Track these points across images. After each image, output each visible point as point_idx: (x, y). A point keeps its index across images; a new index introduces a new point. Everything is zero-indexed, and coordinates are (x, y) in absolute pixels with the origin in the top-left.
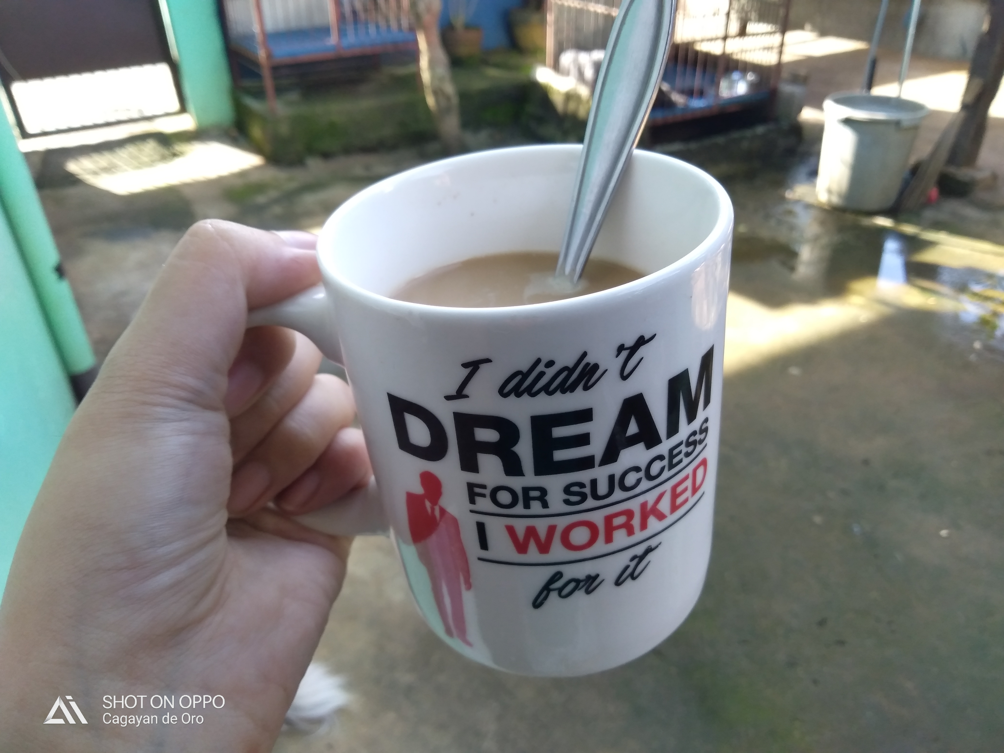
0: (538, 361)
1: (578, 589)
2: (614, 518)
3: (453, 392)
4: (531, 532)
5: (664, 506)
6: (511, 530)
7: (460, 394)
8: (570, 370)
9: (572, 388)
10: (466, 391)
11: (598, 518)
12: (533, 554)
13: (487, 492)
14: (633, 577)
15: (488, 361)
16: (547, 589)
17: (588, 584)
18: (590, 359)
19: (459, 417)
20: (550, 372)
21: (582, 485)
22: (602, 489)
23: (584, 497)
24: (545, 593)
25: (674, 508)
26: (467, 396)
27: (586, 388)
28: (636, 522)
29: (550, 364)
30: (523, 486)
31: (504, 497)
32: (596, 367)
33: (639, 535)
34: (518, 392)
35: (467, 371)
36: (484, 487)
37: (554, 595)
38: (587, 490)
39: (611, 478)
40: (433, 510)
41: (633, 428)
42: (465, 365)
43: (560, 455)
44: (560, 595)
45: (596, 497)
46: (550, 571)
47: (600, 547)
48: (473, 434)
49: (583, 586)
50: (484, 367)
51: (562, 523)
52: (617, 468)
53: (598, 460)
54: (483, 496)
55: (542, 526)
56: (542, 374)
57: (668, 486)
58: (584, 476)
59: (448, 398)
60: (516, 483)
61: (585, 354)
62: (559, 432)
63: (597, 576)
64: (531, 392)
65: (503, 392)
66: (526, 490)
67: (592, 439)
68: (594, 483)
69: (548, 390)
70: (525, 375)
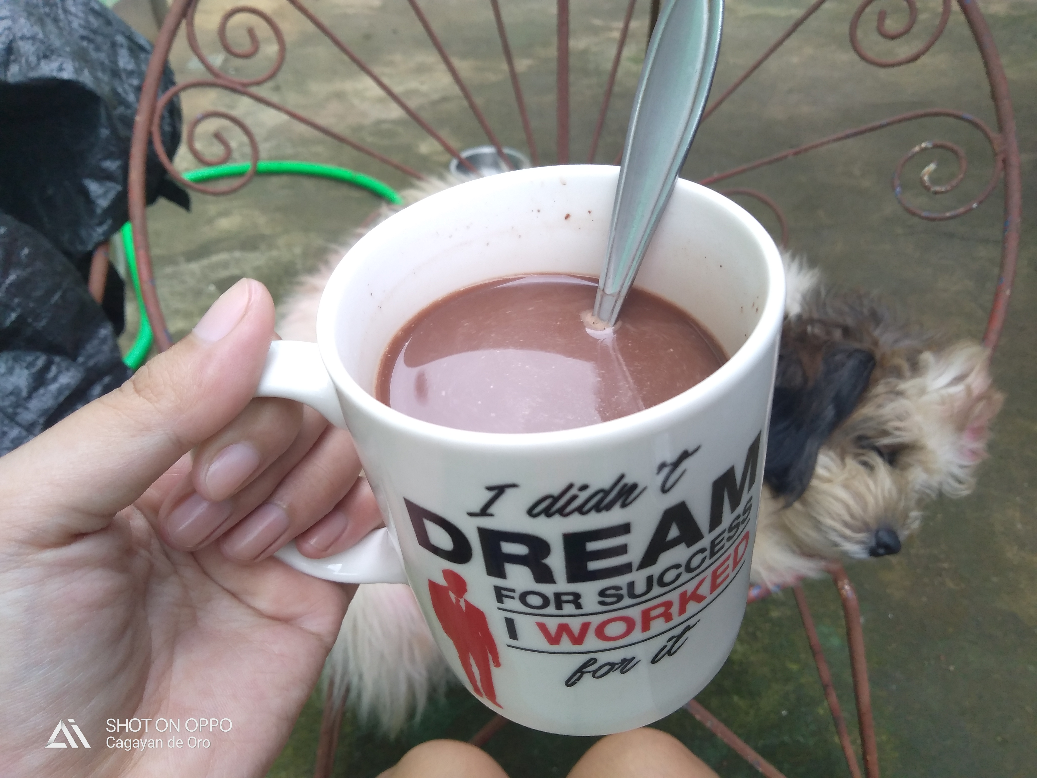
0: (571, 486)
1: (613, 670)
2: (651, 611)
3: (477, 509)
4: (563, 628)
5: (704, 590)
6: (543, 628)
7: (484, 512)
8: (605, 492)
9: (608, 507)
10: (491, 510)
11: (635, 613)
12: (566, 644)
13: (516, 595)
14: (670, 653)
15: (514, 486)
16: (580, 672)
17: (622, 667)
18: (629, 480)
19: (484, 533)
20: (583, 496)
21: (618, 588)
22: (640, 587)
23: (620, 598)
24: (579, 674)
25: (714, 587)
26: (491, 515)
27: (624, 505)
28: (675, 610)
29: (584, 488)
30: (555, 592)
31: (535, 600)
32: (634, 486)
33: (677, 619)
34: (548, 513)
35: (490, 494)
36: (513, 591)
37: (587, 678)
38: (624, 592)
39: (650, 580)
40: (458, 601)
41: (674, 532)
42: (490, 489)
43: (593, 565)
44: (594, 676)
45: (632, 595)
46: (583, 659)
47: (637, 635)
48: (499, 548)
49: (619, 667)
50: (509, 493)
51: (596, 621)
52: (655, 570)
53: (635, 565)
54: (513, 598)
55: (575, 624)
56: (574, 497)
57: (709, 572)
58: (621, 581)
59: (471, 514)
60: (548, 589)
61: (622, 477)
62: (592, 546)
63: (633, 658)
64: (562, 512)
65: (531, 512)
66: (558, 596)
67: (630, 549)
68: (631, 585)
69: (581, 510)
70: (556, 499)
